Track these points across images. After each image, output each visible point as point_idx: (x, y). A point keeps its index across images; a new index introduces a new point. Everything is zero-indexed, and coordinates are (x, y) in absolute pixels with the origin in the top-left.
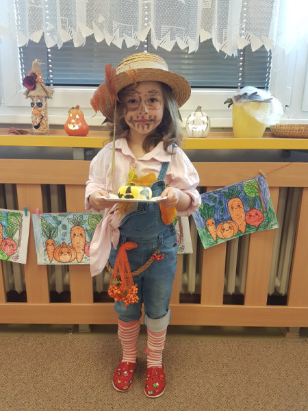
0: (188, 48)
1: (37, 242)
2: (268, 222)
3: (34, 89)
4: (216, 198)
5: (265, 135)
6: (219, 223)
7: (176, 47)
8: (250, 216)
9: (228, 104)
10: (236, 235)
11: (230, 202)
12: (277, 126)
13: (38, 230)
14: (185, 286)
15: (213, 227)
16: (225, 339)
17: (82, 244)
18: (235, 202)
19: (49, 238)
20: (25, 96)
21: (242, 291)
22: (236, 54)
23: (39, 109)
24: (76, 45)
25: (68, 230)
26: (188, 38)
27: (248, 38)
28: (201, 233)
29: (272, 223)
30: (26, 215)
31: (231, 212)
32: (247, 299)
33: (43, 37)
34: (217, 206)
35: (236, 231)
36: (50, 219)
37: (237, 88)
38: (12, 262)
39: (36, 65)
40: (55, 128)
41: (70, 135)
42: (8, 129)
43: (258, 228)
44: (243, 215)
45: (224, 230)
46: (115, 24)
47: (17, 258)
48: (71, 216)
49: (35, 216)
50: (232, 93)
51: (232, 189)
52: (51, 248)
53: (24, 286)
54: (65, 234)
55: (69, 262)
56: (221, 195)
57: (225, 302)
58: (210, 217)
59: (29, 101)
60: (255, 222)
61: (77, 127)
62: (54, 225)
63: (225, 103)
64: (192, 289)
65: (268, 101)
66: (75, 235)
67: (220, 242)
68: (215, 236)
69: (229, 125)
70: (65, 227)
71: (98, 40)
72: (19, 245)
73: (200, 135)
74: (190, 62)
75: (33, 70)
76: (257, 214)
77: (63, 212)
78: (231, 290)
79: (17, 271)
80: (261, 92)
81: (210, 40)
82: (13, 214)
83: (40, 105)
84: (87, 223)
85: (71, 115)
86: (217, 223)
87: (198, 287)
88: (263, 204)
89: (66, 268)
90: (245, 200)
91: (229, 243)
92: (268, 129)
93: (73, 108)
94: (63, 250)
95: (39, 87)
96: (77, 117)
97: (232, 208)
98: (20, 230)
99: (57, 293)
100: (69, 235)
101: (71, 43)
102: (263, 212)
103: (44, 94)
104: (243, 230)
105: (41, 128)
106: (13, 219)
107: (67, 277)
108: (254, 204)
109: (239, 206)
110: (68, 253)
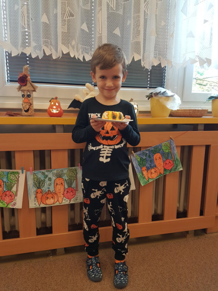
1: (29, 192)
3: (26, 85)
4: (147, 154)
5: (169, 116)
6: (149, 169)
8: (166, 164)
9: (148, 97)
11: (155, 156)
13: (30, 183)
15: (146, 171)
17: (62, 190)
19: (39, 188)
20: (17, 90)
23: (29, 99)
25: (53, 181)
27: (159, 60)
28: (139, 175)
29: (179, 167)
30: (23, 173)
31: (155, 162)
32: (165, 216)
34: (148, 158)
35: (158, 174)
36: (40, 175)
37: (147, 87)
39: (26, 69)
41: (51, 117)
42: (6, 112)
43: (170, 171)
44: (162, 163)
45: (152, 173)
46: (80, 46)
47: (14, 204)
48: (55, 171)
49: (29, 173)
51: (156, 148)
52: (39, 195)
54: (50, 185)
55: (53, 204)
56: (149, 152)
57: (153, 220)
58: (144, 166)
60: (168, 167)
62: (42, 179)
64: (129, 215)
65: (172, 96)
66: (57, 184)
67: (151, 181)
68: (147, 177)
70: (50, 179)
72: (16, 195)
75: (24, 72)
76: (170, 162)
82: (12, 173)
83: (29, 96)
84: (66, 175)
85: (52, 103)
88: (173, 156)
90: (163, 154)
93: (53, 99)
94: (48, 196)
95: (29, 84)
96: (57, 104)
97: (156, 159)
98: (18, 184)
100: (53, 185)
101: (51, 56)
102: (173, 161)
104: (162, 173)
105: (29, 111)
106: (12, 177)
108: (168, 156)
109: (160, 158)
110: (52, 197)
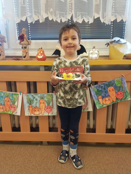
0: (89, 22)
1: (25, 106)
2: (126, 97)
3: (23, 41)
4: (102, 87)
5: (123, 59)
6: (104, 97)
7: (84, 21)
8: (118, 94)
9: (107, 45)
10: (111, 103)
11: (109, 88)
12: (129, 54)
13: (25, 101)
14: (88, 125)
15: (101, 99)
16: (107, 148)
17: (44, 107)
18: (111, 88)
19: (30, 104)
20: (19, 44)
21: (114, 127)
22: (110, 24)
23: (25, 49)
24: (41, 22)
25: (38, 101)
26: (89, 17)
27: (116, 16)
28: (95, 102)
29: (128, 97)
30: (20, 94)
31: (109, 93)
32: (116, 131)
33: (26, 19)
34: (103, 90)
35: (111, 101)
36: (30, 96)
37: (110, 38)
38: (14, 115)
39: (24, 30)
40: (32, 57)
41: (39, 60)
42: (12, 58)
43: (121, 100)
44: (115, 94)
45: (106, 101)
46: (57, 12)
47: (16, 113)
48: (39, 95)
49: (24, 95)
50: (108, 41)
51: (110, 82)
52: (31, 109)
53: (19, 125)
54: (37, 103)
55: (39, 114)
56: (105, 85)
57: (106, 132)
58: (100, 95)
59: (21, 46)
60: (120, 97)
61: (41, 57)
62: (32, 99)
63: (106, 45)
64: (92, 127)
65: (125, 43)
66: (41, 103)
67: (105, 106)
68: (102, 103)
69: (108, 54)
70: (36, 100)
71: (50, 19)
72: (17, 107)
73: (95, 59)
74: (89, 28)
75: (22, 33)
76: (121, 94)
77: (35, 93)
78: (109, 127)
79: (16, 118)
80: (121, 40)
81: (99, 18)
82: (15, 94)
83: (25, 48)
84: (46, 98)
85: (39, 52)
86: (103, 97)
87: (94, 125)
88: (123, 89)
89: (37, 117)
90: (116, 87)
91: (108, 107)
92: (125, 56)
93: (40, 49)
94: (36, 109)
95: (25, 40)
96: (42, 52)
97: (110, 91)
98: (18, 101)
99: (33, 128)
100: (38, 103)
101: (38, 21)
102: (124, 93)
103: (27, 43)
104: (115, 101)
105: (26, 57)
106: (15, 96)
107: (37, 121)
108: (120, 89)
109: (113, 90)
110: (38, 111)
